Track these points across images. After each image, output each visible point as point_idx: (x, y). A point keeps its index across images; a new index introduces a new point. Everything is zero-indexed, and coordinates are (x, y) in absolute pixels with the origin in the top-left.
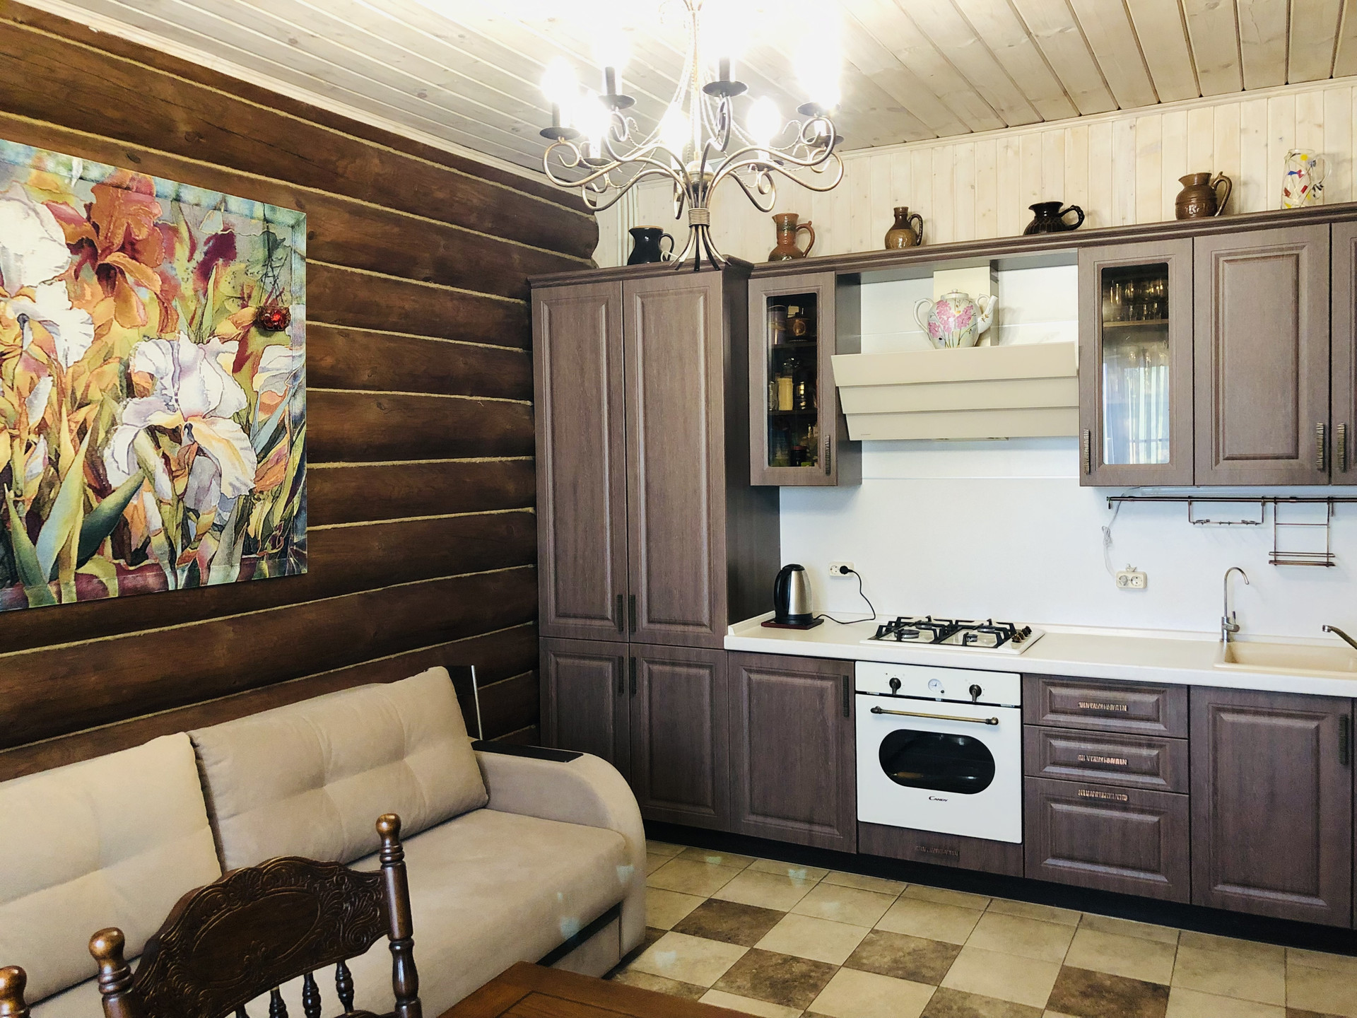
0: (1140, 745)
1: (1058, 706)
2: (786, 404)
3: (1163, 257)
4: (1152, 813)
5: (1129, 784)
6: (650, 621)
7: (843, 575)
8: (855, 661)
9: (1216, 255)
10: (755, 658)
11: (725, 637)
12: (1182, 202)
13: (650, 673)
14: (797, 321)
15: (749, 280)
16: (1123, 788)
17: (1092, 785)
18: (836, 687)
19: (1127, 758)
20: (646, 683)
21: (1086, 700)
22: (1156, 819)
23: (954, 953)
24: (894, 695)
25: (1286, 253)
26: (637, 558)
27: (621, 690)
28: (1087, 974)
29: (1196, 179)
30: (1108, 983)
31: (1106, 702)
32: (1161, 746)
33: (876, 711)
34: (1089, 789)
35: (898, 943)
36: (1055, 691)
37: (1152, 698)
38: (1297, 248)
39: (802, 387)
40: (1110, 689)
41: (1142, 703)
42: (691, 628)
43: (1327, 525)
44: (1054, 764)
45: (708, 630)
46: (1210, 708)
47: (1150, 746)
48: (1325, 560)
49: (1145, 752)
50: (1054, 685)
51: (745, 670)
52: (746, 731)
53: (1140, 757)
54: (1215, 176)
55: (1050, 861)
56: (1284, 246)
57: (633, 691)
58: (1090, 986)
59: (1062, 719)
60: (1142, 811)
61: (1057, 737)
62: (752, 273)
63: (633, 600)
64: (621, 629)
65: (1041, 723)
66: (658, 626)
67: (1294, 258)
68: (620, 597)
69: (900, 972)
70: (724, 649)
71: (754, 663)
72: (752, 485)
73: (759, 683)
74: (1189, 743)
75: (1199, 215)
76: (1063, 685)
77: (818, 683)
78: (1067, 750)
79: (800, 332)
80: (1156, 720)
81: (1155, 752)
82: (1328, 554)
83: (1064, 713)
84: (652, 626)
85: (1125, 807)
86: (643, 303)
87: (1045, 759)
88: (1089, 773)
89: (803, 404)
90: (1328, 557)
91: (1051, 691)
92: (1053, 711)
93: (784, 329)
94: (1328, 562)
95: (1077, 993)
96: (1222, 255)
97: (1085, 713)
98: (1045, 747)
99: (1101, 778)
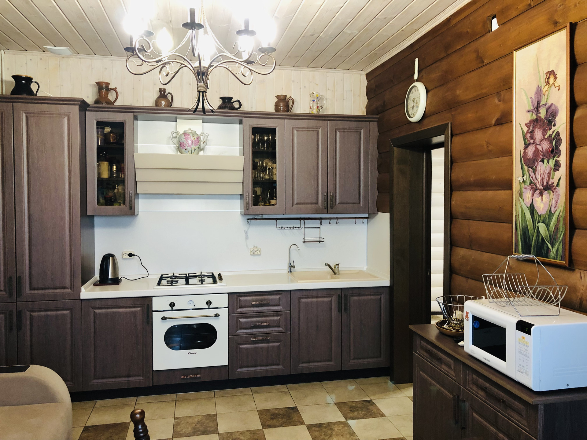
0: (273, 316)
1: (243, 304)
2: (105, 175)
3: (275, 126)
4: (277, 342)
5: (269, 332)
6: (31, 289)
7: (130, 257)
8: (152, 297)
9: (292, 128)
10: (98, 302)
11: (81, 293)
12: (277, 105)
13: (31, 317)
14: (111, 135)
15: (86, 112)
16: (268, 334)
17: (255, 335)
18: (143, 310)
19: (269, 321)
20: (28, 323)
21: (254, 300)
22: (279, 344)
23: (215, 418)
24: (172, 310)
25: (314, 130)
26: (23, 255)
27: (11, 328)
28: (268, 410)
29: (282, 97)
30: (277, 412)
31: (261, 300)
32: (281, 315)
33: (164, 318)
34: (255, 337)
35: (190, 420)
36: (242, 298)
37: (278, 297)
38: (318, 128)
39: (115, 167)
40: (263, 295)
41: (274, 299)
42: (58, 291)
43: (320, 227)
44: (241, 329)
45: (70, 290)
46: (298, 298)
47: (277, 316)
48: (319, 240)
49: (275, 318)
50: (241, 296)
51: (92, 308)
52: (92, 338)
53: (274, 320)
54: (288, 97)
55: (239, 370)
56: (314, 127)
57: (19, 328)
58: (272, 415)
59: (244, 309)
60: (274, 342)
61: (242, 318)
62: (88, 109)
63: (19, 280)
64: (11, 295)
65: (236, 312)
66: (36, 292)
67: (317, 132)
68: (11, 278)
69: (199, 433)
70: (80, 299)
71: (98, 304)
72: (88, 214)
73: (100, 314)
74: (291, 312)
75: (283, 111)
76: (245, 296)
77: (133, 309)
78: (246, 322)
79: (113, 140)
80: (279, 305)
81: (279, 318)
82: (320, 238)
83: (245, 307)
84: (33, 292)
85: (268, 341)
86: (27, 117)
87: (237, 327)
88: (254, 330)
89: (115, 175)
90: (320, 239)
91: (240, 299)
92: (241, 307)
93: (104, 138)
94: (320, 241)
95: (269, 419)
96: (295, 128)
97: (253, 306)
98: (237, 322)
99: (259, 332)
